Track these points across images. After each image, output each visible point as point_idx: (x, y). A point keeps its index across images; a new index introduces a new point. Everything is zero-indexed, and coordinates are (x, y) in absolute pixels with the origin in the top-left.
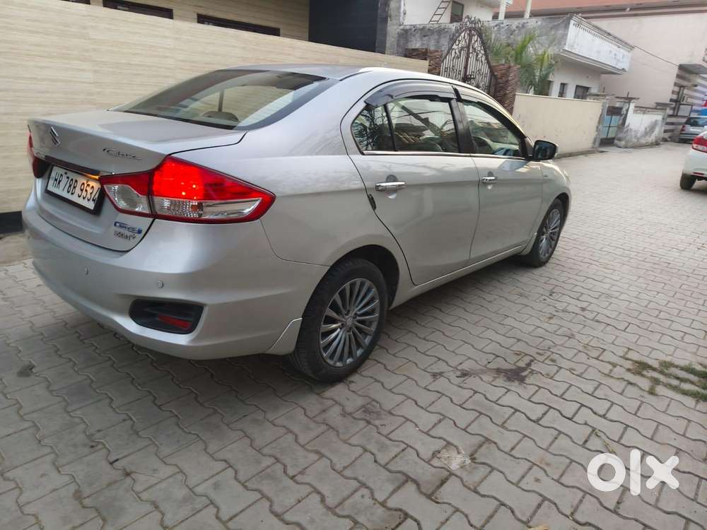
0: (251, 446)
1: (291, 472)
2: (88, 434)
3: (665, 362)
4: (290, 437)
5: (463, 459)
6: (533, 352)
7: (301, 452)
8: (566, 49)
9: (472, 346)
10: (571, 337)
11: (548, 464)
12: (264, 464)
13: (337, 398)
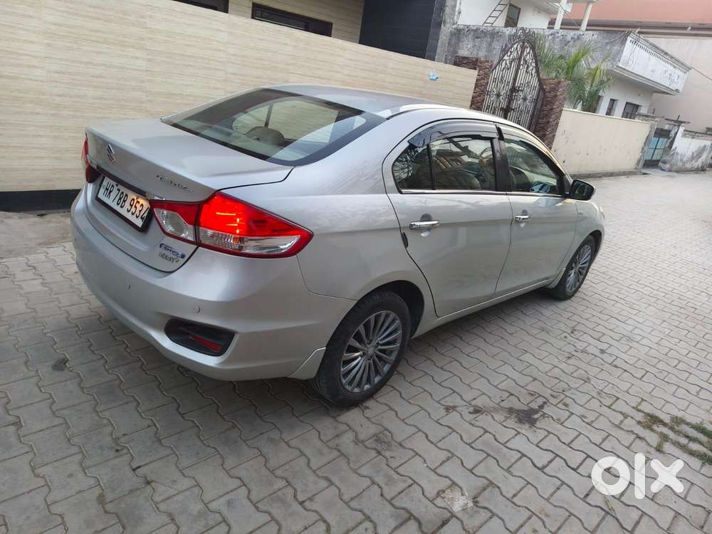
0: (265, 465)
1: (301, 497)
2: (114, 436)
3: (677, 417)
4: (302, 461)
5: (465, 502)
6: (547, 393)
7: (312, 478)
8: (620, 65)
9: (488, 381)
10: (587, 380)
11: (547, 515)
12: (276, 487)
13: (352, 424)
